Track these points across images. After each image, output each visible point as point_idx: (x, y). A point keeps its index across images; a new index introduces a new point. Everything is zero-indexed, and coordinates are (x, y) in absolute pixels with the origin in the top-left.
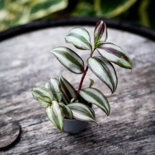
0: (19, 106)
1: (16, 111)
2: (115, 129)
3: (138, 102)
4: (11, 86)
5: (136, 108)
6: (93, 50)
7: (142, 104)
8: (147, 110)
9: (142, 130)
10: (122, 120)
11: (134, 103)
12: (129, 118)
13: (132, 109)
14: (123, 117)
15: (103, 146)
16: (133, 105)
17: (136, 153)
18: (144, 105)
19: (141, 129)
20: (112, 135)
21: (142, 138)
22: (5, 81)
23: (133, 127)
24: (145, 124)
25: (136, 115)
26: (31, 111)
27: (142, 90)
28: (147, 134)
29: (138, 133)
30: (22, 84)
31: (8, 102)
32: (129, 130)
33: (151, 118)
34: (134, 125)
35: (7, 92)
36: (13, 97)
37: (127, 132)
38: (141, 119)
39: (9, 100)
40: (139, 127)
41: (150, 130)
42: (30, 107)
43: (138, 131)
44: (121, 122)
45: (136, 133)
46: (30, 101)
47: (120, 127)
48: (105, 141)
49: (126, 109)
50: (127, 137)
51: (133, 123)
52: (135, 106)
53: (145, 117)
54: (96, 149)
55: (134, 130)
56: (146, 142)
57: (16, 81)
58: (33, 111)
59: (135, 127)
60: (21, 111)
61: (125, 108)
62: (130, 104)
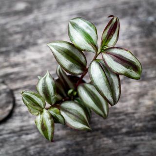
0: (16, 70)
1: (12, 76)
2: (113, 118)
3: (145, 87)
4: (11, 38)
5: (141, 95)
6: (98, 53)
7: (148, 91)
8: (152, 99)
9: (140, 125)
10: (123, 108)
11: (140, 87)
12: (131, 107)
13: (136, 96)
14: (125, 104)
15: (96, 137)
16: (138, 90)
17: (129, 151)
18: (151, 92)
19: (141, 122)
20: (109, 124)
21: (139, 133)
22: (6, 30)
23: (133, 118)
24: (146, 117)
25: (139, 104)
26: (28, 78)
27: (152, 71)
28: (145, 130)
29: (136, 127)
30: (23, 38)
31: (6, 61)
32: (127, 122)
33: (154, 110)
34: (134, 117)
35: (6, 46)
36: (12, 54)
37: (125, 124)
38: (143, 109)
39: (7, 59)
40: (139, 120)
41: (150, 125)
42: (28, 72)
43: (137, 125)
44: (121, 110)
45: (133, 127)
46: (29, 64)
47: (119, 116)
48: (100, 131)
49: (130, 94)
50: (124, 130)
51: (134, 113)
52: (140, 92)
53: (148, 108)
54: (89, 139)
55: (133, 122)
56: (142, 140)
57: (17, 33)
58: (30, 80)
59: (134, 119)
60: (17, 77)
61: (129, 92)
62: (135, 88)
